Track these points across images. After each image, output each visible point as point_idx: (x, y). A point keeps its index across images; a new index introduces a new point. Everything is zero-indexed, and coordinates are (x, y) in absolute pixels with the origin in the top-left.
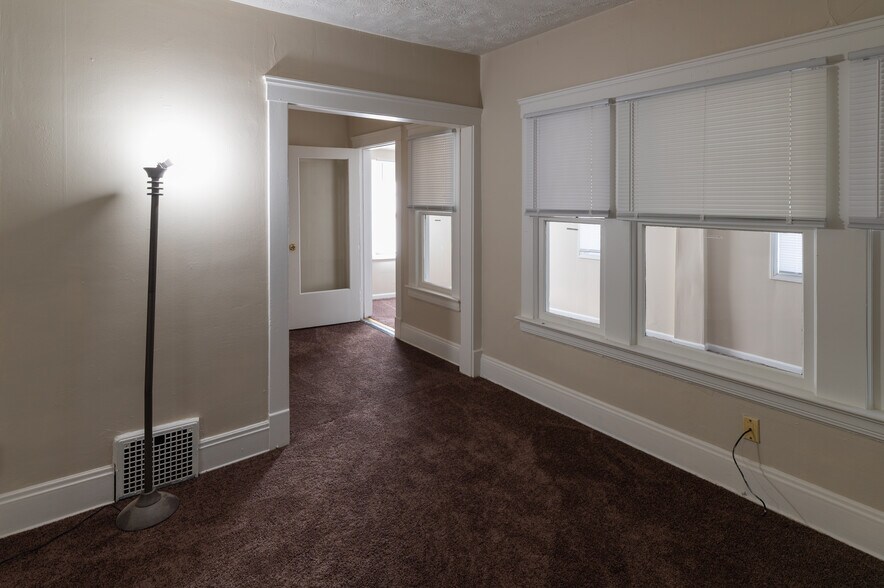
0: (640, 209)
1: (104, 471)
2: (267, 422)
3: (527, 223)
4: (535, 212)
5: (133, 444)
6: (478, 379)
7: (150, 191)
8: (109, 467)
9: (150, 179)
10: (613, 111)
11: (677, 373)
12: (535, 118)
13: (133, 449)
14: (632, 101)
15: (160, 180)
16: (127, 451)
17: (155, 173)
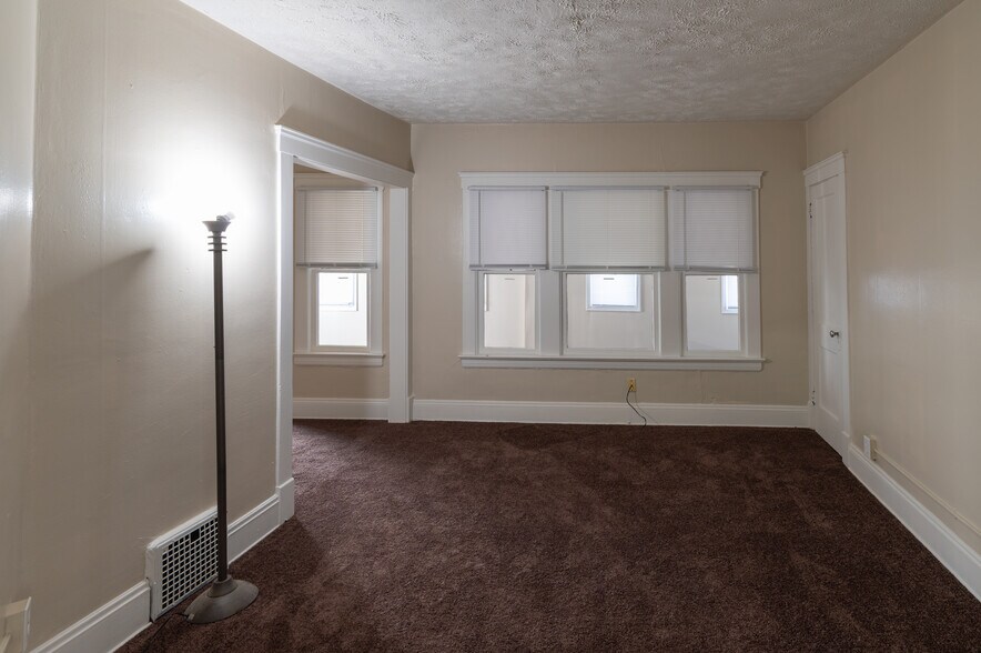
0: (568, 263)
1: (138, 590)
2: (275, 496)
3: (468, 276)
4: (480, 266)
5: (170, 547)
6: (412, 423)
7: (212, 247)
8: (142, 584)
9: (211, 234)
10: (547, 193)
11: (591, 365)
12: (479, 191)
13: (170, 553)
14: (562, 190)
15: (223, 234)
16: (165, 556)
17: (218, 227)
